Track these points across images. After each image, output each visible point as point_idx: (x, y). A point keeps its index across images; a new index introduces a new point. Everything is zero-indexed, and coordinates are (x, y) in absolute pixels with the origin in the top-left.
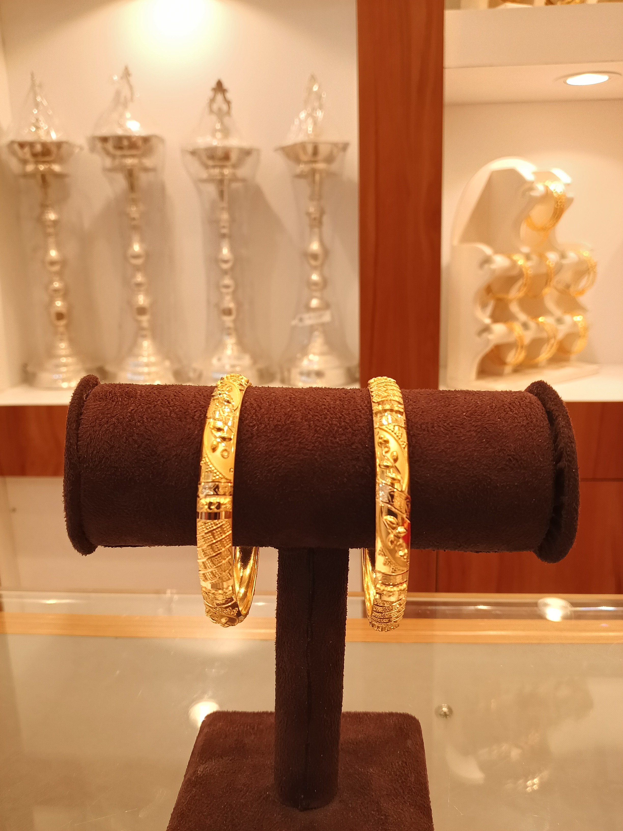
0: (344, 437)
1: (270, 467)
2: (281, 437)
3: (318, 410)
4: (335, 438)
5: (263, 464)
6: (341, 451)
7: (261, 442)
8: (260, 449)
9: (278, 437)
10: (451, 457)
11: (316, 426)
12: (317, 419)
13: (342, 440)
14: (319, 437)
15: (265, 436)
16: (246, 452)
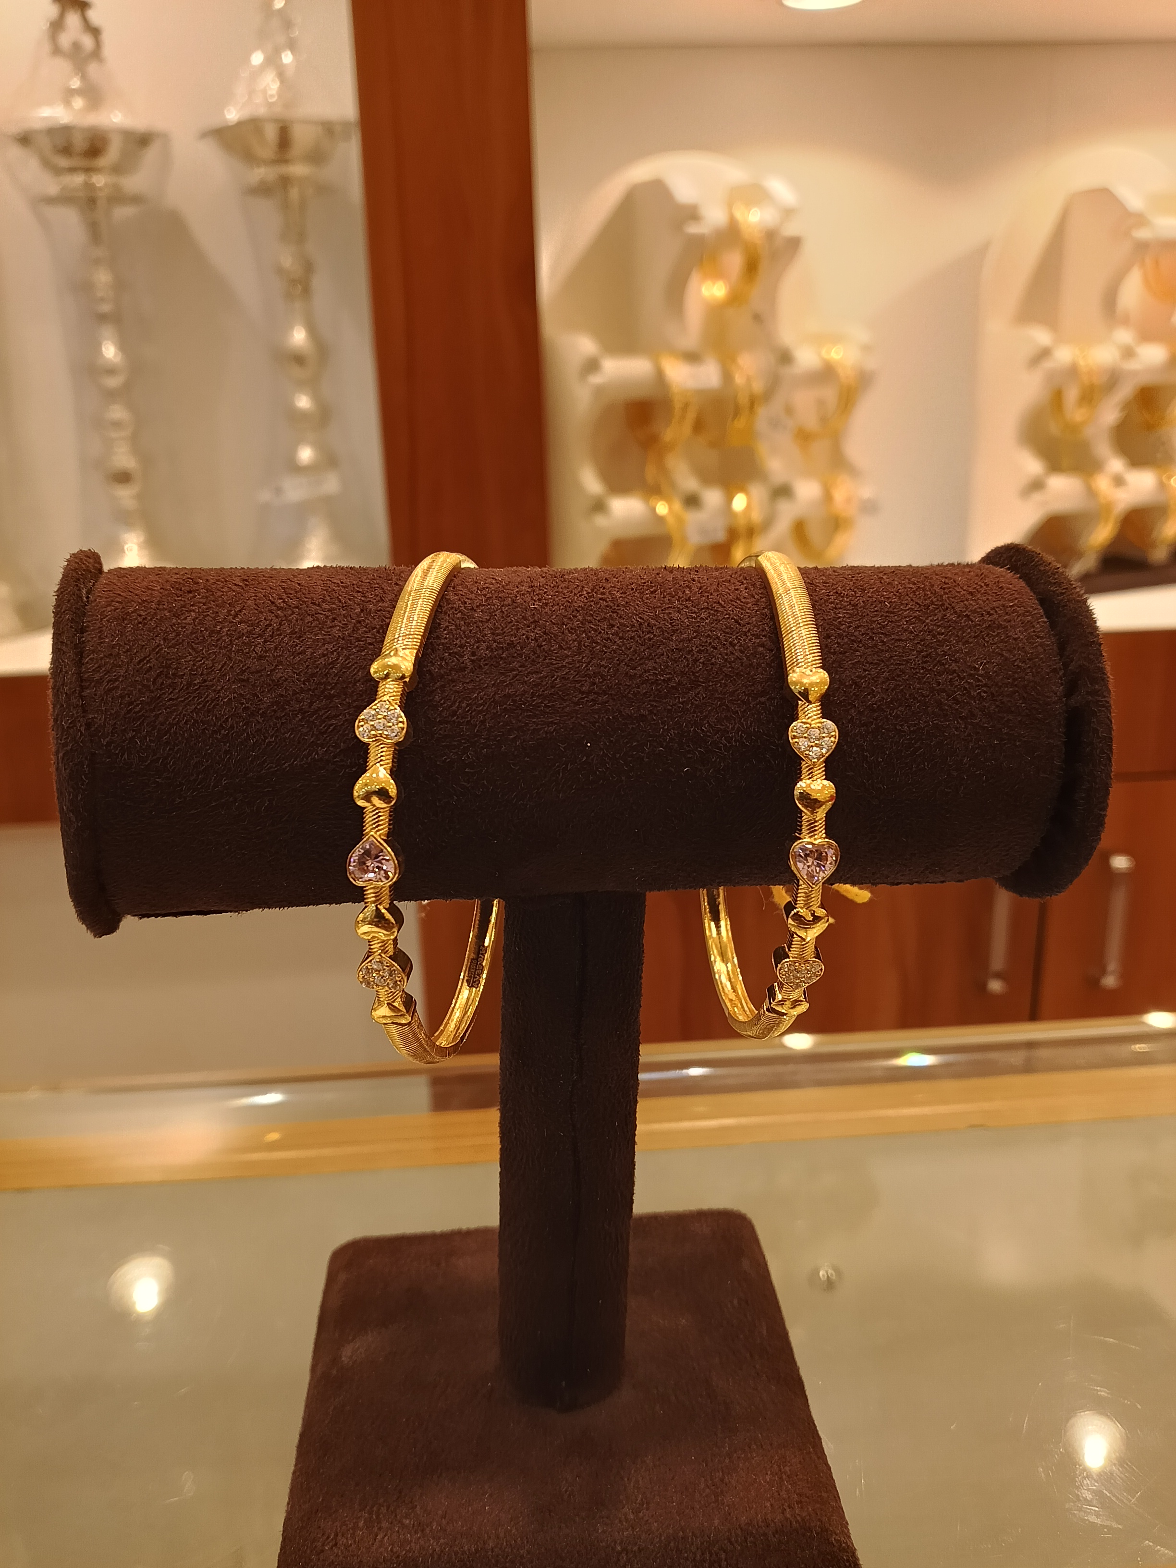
4: (635, 667)
12: (593, 629)
13: (649, 671)
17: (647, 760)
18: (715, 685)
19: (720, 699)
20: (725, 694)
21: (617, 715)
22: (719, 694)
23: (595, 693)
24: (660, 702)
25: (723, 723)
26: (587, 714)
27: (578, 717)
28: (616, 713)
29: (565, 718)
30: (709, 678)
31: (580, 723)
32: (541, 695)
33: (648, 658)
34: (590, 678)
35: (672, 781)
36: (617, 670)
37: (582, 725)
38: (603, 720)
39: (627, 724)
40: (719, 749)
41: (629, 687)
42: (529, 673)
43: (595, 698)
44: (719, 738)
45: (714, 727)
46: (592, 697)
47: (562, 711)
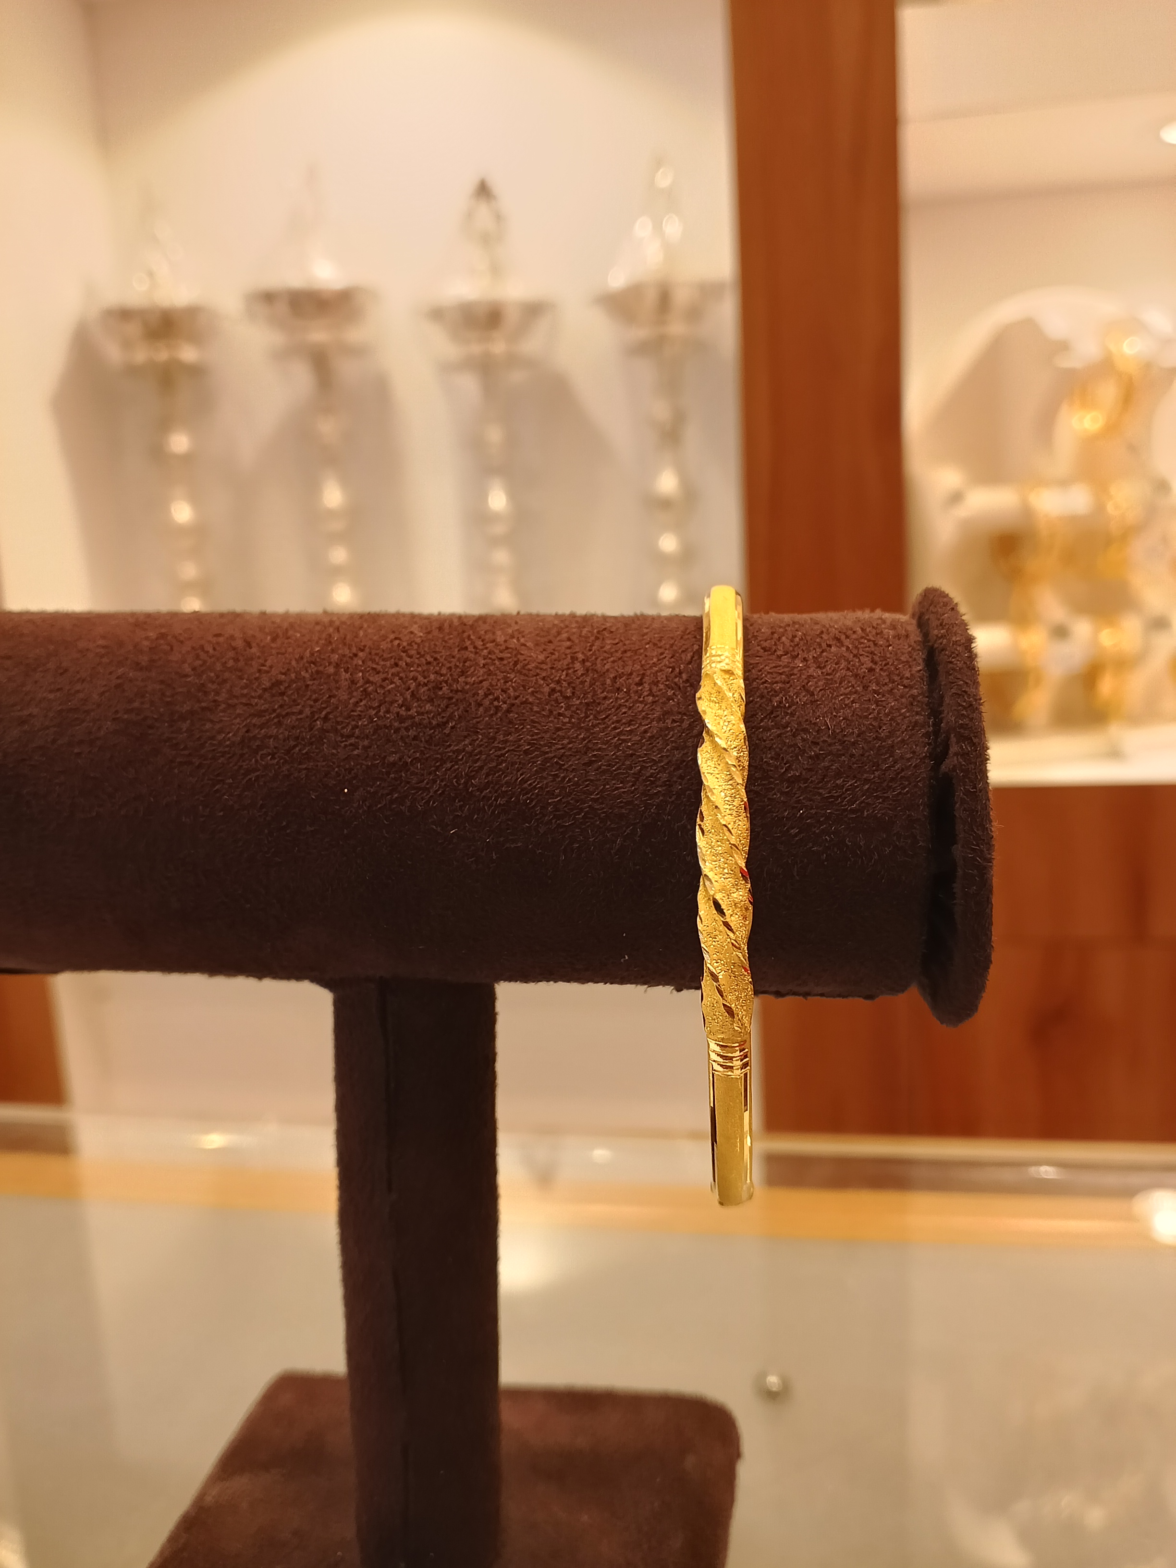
0: (428, 707)
1: (253, 776)
2: (281, 706)
3: (379, 649)
4: (408, 709)
5: (236, 768)
6: (415, 738)
7: (235, 718)
8: (231, 734)
9: (276, 707)
10: (677, 748)
11: (368, 682)
12: (373, 669)
13: (422, 714)
14: (371, 707)
15: (246, 705)
16: (199, 739)
17: (408, 814)
18: (496, 733)
19: (500, 749)
20: (506, 742)
21: (378, 763)
22: (499, 743)
23: (357, 738)
24: (430, 749)
25: (497, 775)
26: (344, 760)
27: (334, 763)
28: (378, 760)
29: (319, 764)
30: (489, 724)
31: (334, 769)
32: (297, 738)
33: (426, 700)
34: (354, 720)
35: (440, 841)
36: (388, 712)
37: (337, 772)
38: (361, 767)
39: (388, 773)
40: (490, 806)
41: (397, 730)
42: (287, 714)
43: (355, 742)
44: (490, 792)
45: (485, 778)
46: (352, 740)
47: (317, 755)
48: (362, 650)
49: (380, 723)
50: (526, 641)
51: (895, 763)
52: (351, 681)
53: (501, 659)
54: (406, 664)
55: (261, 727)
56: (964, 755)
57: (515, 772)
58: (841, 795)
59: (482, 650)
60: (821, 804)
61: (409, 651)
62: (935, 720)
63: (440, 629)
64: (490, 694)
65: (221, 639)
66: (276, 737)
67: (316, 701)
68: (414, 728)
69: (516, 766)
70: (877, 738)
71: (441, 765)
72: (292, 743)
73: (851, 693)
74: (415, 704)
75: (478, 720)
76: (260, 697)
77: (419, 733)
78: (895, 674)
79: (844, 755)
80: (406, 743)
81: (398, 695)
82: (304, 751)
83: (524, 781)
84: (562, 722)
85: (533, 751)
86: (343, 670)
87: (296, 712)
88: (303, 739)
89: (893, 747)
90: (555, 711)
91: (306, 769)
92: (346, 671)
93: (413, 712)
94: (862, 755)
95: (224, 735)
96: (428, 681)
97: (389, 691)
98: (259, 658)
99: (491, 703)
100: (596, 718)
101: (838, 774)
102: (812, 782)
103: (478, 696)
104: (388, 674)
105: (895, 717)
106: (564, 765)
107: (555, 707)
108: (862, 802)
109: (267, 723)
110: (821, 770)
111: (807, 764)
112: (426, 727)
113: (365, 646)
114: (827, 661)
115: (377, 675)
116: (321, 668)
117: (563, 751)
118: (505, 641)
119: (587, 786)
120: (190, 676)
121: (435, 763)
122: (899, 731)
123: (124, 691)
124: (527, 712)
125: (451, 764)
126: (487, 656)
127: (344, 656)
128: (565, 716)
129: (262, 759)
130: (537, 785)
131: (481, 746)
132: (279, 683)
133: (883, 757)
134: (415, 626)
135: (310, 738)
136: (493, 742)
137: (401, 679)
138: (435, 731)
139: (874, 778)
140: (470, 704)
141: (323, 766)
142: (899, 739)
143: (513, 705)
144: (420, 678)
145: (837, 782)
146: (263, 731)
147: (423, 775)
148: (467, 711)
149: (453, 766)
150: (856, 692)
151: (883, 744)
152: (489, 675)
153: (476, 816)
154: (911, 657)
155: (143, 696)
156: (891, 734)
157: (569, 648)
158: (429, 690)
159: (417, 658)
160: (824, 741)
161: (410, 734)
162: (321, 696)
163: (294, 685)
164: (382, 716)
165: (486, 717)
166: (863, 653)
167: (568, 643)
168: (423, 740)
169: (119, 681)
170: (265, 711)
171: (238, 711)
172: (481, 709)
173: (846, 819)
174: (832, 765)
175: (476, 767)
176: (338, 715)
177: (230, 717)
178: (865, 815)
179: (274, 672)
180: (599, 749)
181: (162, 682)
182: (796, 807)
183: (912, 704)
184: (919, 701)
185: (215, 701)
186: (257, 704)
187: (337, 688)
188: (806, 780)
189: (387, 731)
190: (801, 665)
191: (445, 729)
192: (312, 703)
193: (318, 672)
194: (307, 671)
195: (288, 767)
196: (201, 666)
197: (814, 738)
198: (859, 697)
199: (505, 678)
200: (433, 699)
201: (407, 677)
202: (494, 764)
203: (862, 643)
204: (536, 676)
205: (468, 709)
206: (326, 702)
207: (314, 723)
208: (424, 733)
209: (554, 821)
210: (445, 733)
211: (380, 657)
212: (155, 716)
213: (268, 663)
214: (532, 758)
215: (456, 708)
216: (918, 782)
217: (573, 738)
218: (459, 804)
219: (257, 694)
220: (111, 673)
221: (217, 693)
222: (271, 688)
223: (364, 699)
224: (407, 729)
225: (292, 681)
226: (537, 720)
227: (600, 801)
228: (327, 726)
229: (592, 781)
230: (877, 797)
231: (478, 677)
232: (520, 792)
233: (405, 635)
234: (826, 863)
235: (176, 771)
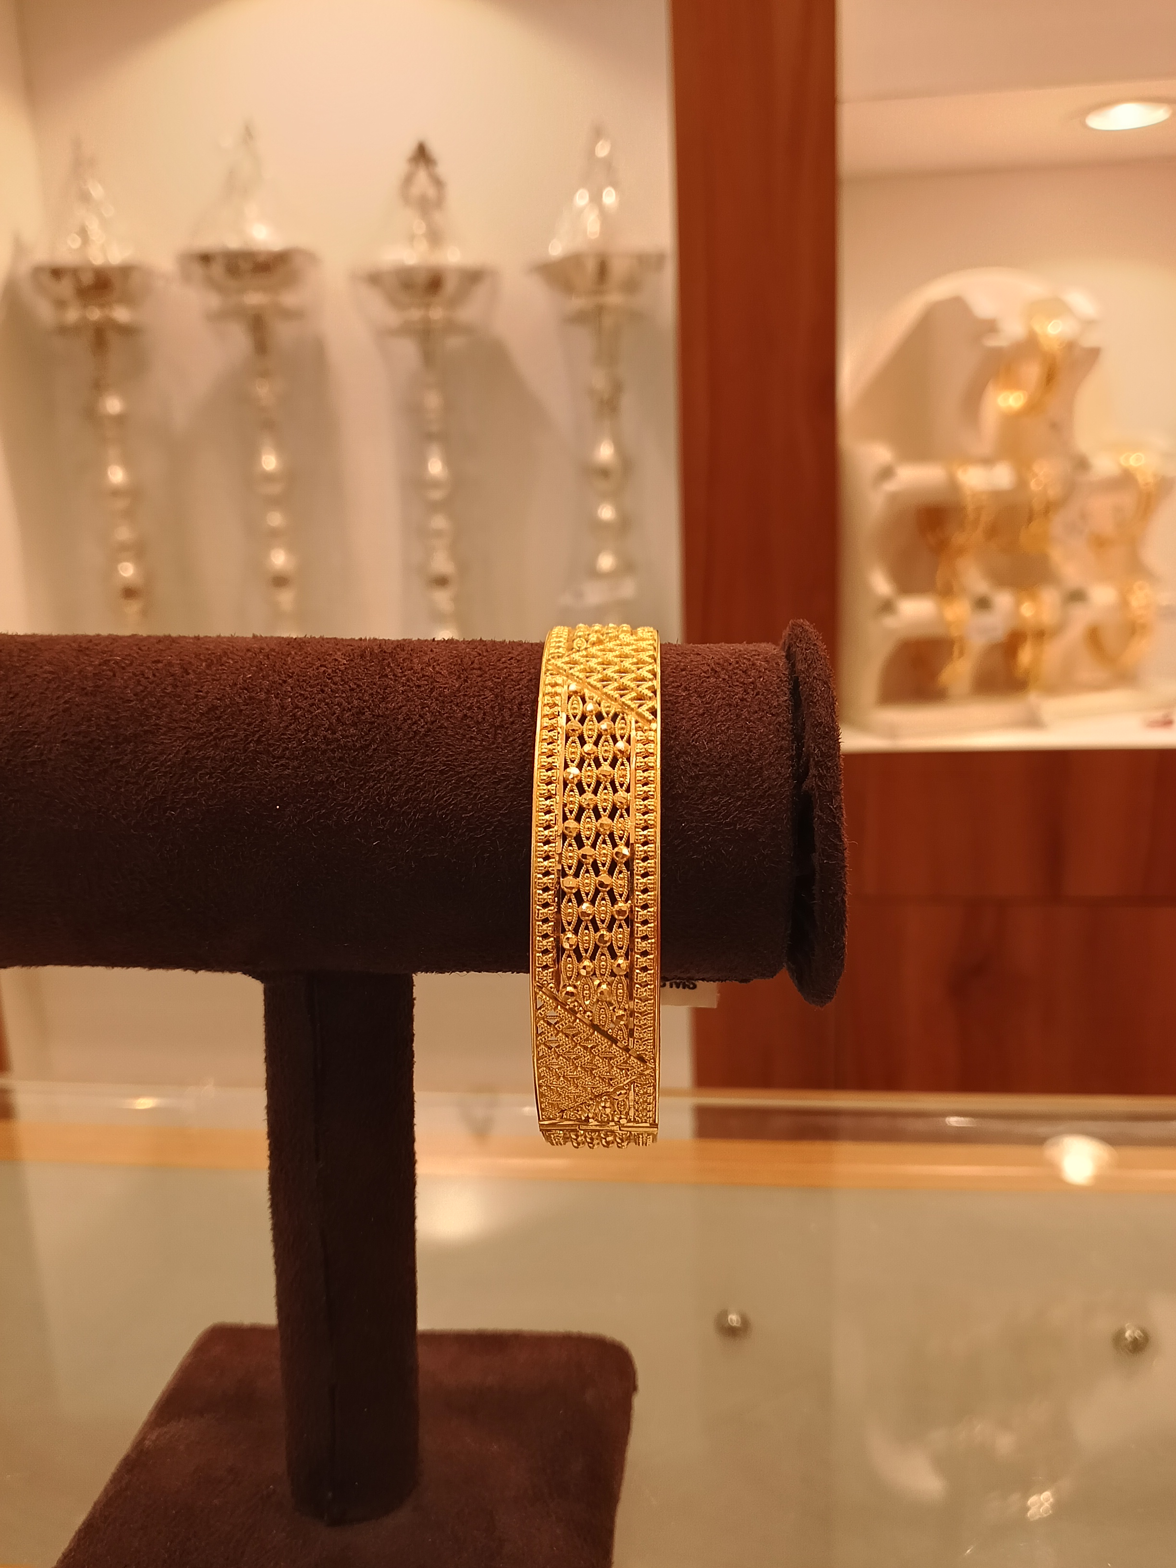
0: (352, 730)
2: (217, 730)
3: (306, 676)
4: (334, 733)
6: (341, 759)
7: (175, 741)
8: (172, 756)
9: (213, 730)
11: (297, 707)
12: (301, 694)
13: (347, 737)
14: (299, 731)
15: (185, 728)
16: (143, 760)
17: (334, 827)
18: (415, 755)
19: (418, 769)
20: (423, 763)
21: (307, 782)
22: (417, 764)
23: (287, 759)
24: (354, 769)
25: (415, 792)
26: (276, 779)
27: (266, 782)
28: (307, 779)
29: (253, 782)
30: (409, 747)
31: (267, 787)
32: (233, 759)
33: (350, 724)
34: (284, 743)
35: (364, 852)
36: (315, 735)
37: (269, 790)
38: (291, 785)
39: (316, 791)
40: (409, 821)
41: (324, 752)
42: (223, 737)
43: (286, 763)
44: (409, 808)
45: (405, 796)
46: (283, 762)
47: (250, 775)
48: (291, 677)
49: (308, 745)
50: (441, 669)
51: (763, 783)
52: (281, 707)
53: (419, 686)
54: (331, 691)
55: (200, 749)
56: (821, 777)
57: (432, 790)
58: (717, 810)
59: (401, 677)
60: (700, 819)
61: (333, 678)
62: (798, 745)
63: (362, 656)
64: (408, 719)
65: (160, 665)
66: (213, 759)
67: (249, 724)
68: (340, 750)
69: (433, 785)
70: (748, 761)
71: (364, 783)
72: (228, 764)
73: (726, 720)
74: (341, 728)
75: (398, 743)
76: (198, 721)
77: (344, 755)
78: (764, 703)
79: (719, 775)
80: (332, 764)
81: (325, 719)
82: (239, 772)
83: (440, 798)
84: (474, 745)
85: (449, 771)
86: (273, 696)
87: (231, 736)
88: (238, 760)
89: (761, 768)
90: (468, 734)
91: (241, 787)
92: (276, 698)
93: (338, 735)
94: (736, 776)
95: (165, 757)
96: (352, 707)
97: (316, 715)
98: (196, 683)
99: (410, 728)
100: (504, 741)
101: (715, 792)
102: (693, 799)
103: (398, 720)
104: (315, 700)
105: (764, 742)
106: (476, 783)
107: (468, 731)
108: (736, 816)
109: (205, 745)
110: (701, 789)
111: (689, 783)
112: (350, 749)
113: (293, 673)
114: (707, 691)
115: (305, 701)
116: (253, 694)
117: (475, 771)
118: (422, 669)
119: (497, 802)
120: (132, 701)
121: (359, 782)
122: (767, 754)
123: (71, 715)
124: (443, 735)
125: (374, 783)
126: (406, 683)
127: (274, 682)
128: (476, 740)
129: (201, 778)
130: (452, 801)
131: (402, 766)
132: (215, 708)
133: (753, 777)
134: (339, 653)
135: (245, 760)
136: (412, 763)
137: (327, 704)
138: (359, 753)
139: (745, 795)
140: (391, 728)
141: (257, 785)
142: (767, 762)
143: (429, 730)
144: (345, 704)
145: (714, 799)
146: (201, 752)
147: (348, 793)
148: (388, 735)
149: (376, 784)
150: (731, 720)
151: (753, 766)
152: (408, 701)
153: (396, 830)
154: (778, 688)
155: (90, 720)
156: (760, 757)
157: (481, 676)
158: (353, 715)
159: (341, 685)
160: (703, 763)
161: (336, 755)
162: (254, 721)
163: (229, 710)
164: (310, 739)
165: (405, 740)
166: (738, 683)
167: (479, 672)
168: (348, 761)
169: (67, 705)
170: (202, 734)
171: (178, 734)
172: (401, 733)
173: (721, 831)
174: (710, 784)
175: (396, 785)
176: (269, 737)
177: (170, 739)
178: (737, 829)
179: (210, 698)
180: (507, 770)
181: (107, 706)
182: (679, 821)
183: (779, 731)
184: (784, 728)
185: (156, 725)
186: (195, 728)
187: (268, 712)
188: (687, 798)
189: (315, 753)
190: (684, 694)
191: (368, 751)
192: (245, 726)
193: (250, 698)
194: (240, 697)
195: (224, 785)
196: (142, 691)
197: (694, 761)
198: (733, 724)
199: (422, 704)
200: (356, 723)
201: (332, 703)
202: (413, 783)
203: (736, 674)
204: (450, 702)
205: (389, 733)
206: (258, 726)
207: (248, 746)
208: (349, 755)
209: (467, 833)
210: (368, 755)
211: (308, 684)
212: (102, 739)
213: (205, 689)
214: (447, 777)
215: (376, 732)
216: (783, 799)
217: (484, 759)
218: (382, 819)
219: (195, 718)
220: (58, 698)
221: (158, 718)
222: (207, 713)
223: (294, 723)
224: (333, 751)
225: (227, 706)
226: (451, 743)
227: (508, 816)
228: (260, 748)
229: (500, 798)
230: (748, 812)
231: (397, 704)
232: (437, 808)
233: (330, 663)
234: (704, 869)
235: (123, 790)
